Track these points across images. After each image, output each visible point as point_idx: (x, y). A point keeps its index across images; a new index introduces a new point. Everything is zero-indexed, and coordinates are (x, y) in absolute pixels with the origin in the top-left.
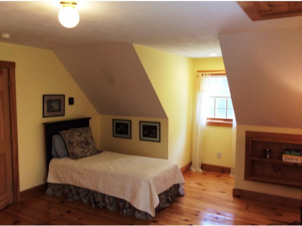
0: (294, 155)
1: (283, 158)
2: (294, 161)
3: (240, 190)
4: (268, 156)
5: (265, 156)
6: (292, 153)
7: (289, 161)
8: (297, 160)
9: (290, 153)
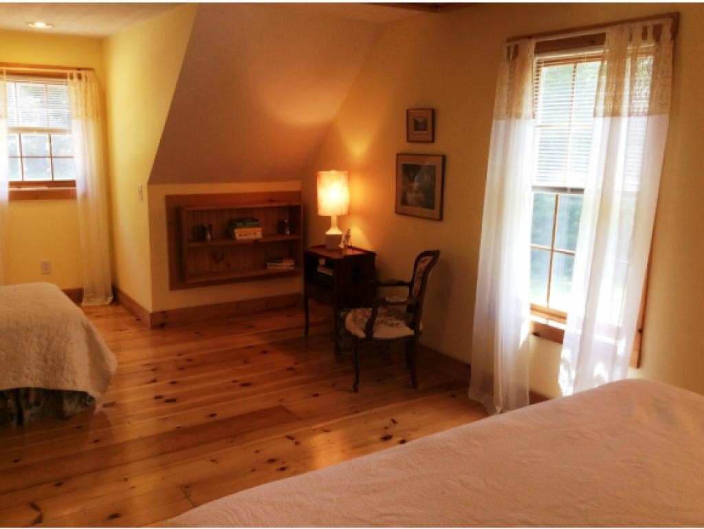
0: (251, 226)
1: (237, 235)
2: (252, 237)
3: (164, 312)
4: (209, 236)
5: (203, 238)
6: (248, 223)
7: (245, 238)
8: (255, 234)
9: (244, 224)
